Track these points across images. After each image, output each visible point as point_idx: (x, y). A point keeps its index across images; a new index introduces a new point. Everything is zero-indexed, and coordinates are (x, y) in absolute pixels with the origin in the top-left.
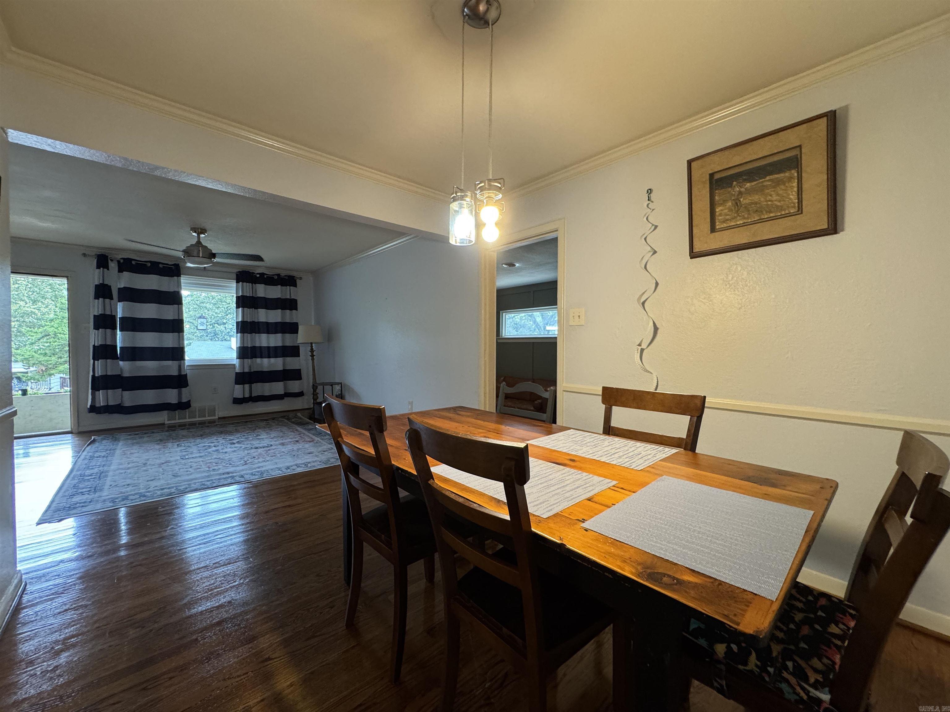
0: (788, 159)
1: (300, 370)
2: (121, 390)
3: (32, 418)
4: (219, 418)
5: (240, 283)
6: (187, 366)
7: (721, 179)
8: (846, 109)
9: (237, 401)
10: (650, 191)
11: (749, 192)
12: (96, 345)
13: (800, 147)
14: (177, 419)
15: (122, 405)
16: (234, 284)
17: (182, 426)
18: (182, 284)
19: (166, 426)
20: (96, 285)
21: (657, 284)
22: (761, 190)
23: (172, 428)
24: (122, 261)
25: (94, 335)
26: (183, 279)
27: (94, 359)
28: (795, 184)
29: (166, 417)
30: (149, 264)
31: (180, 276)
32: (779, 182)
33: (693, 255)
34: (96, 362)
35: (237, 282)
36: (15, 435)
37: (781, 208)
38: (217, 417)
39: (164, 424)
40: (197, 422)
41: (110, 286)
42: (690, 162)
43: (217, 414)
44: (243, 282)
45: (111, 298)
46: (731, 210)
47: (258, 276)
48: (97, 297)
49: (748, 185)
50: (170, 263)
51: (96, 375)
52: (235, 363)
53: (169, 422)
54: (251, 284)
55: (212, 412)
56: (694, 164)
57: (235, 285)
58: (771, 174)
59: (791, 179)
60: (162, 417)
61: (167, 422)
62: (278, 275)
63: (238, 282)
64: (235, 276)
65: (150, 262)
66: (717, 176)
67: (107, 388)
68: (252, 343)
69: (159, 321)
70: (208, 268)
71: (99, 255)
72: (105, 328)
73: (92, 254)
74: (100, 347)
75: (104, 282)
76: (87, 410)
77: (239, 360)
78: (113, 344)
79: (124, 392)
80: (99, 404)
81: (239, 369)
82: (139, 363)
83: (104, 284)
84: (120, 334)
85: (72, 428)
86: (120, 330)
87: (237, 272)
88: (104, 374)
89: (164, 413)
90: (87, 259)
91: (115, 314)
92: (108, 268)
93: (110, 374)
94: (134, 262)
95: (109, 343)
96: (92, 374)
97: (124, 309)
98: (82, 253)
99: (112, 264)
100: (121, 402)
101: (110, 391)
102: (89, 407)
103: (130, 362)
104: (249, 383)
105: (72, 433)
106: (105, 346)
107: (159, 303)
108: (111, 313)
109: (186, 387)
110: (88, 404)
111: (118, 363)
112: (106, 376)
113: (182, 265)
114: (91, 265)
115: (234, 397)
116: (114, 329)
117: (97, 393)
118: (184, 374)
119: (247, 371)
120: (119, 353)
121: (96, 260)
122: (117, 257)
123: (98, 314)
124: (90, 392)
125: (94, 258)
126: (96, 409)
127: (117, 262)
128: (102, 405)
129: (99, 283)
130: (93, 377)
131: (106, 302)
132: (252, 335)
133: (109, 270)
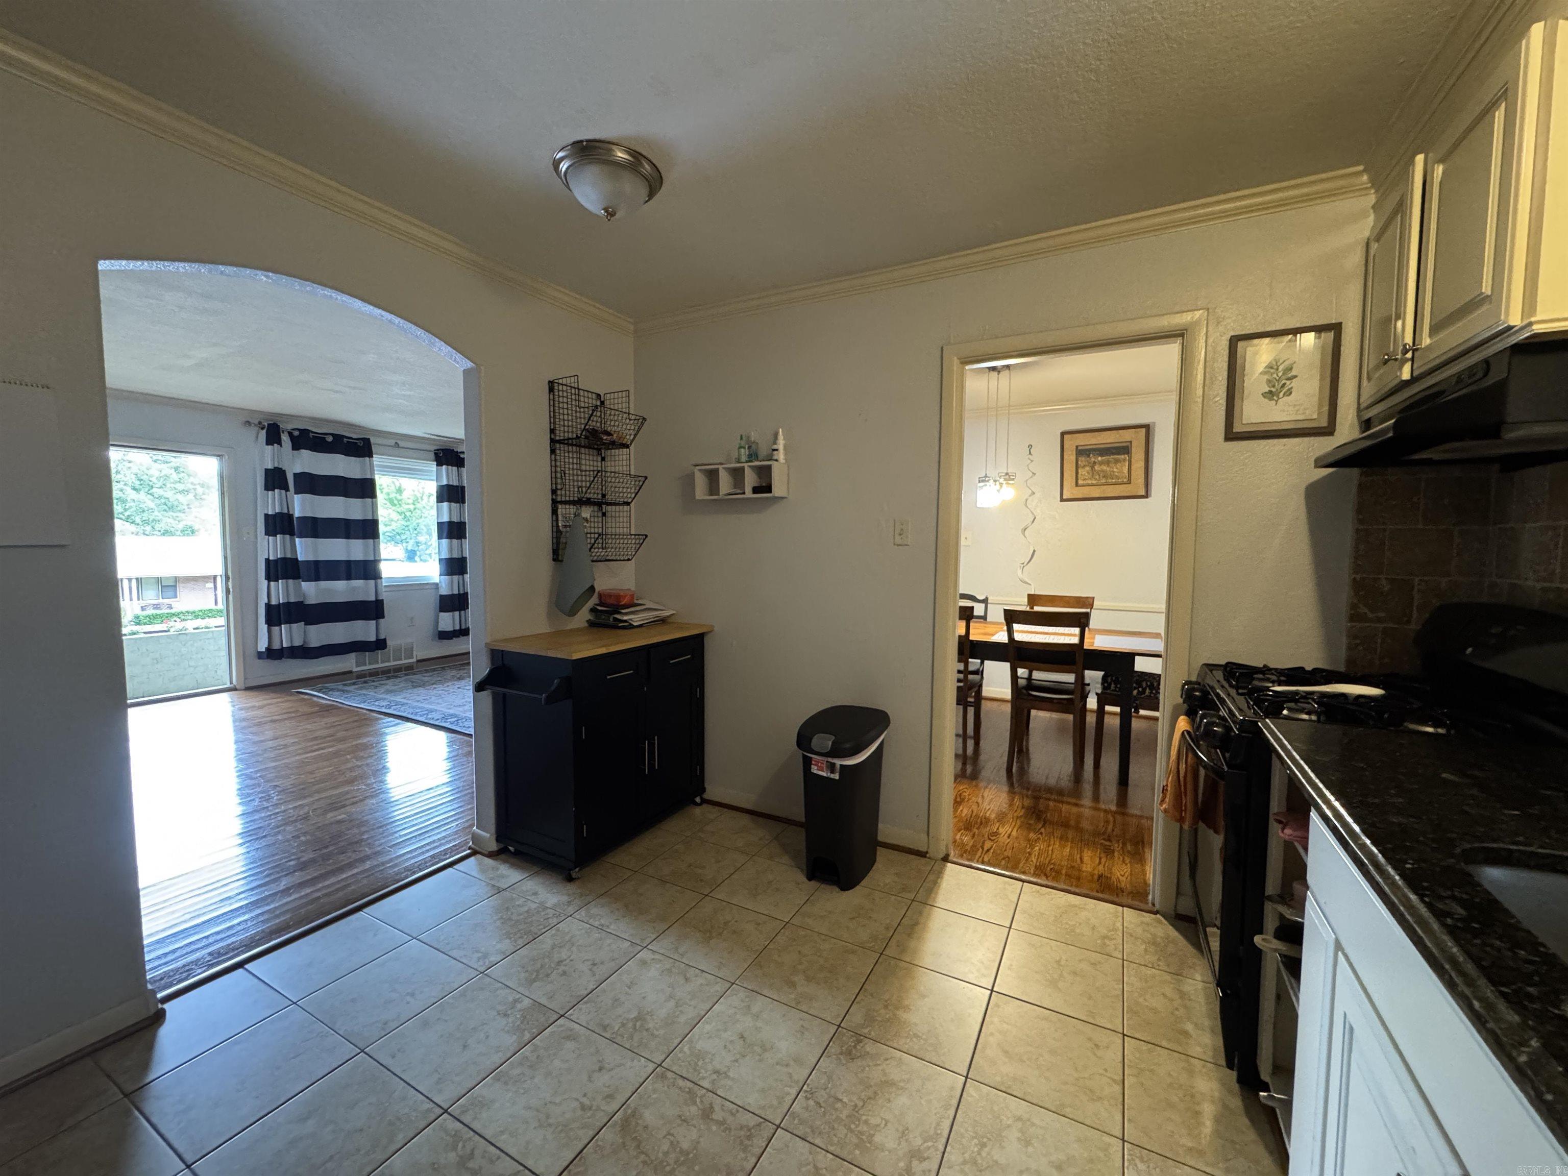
0: (1123, 447)
2: (303, 623)
4: (418, 661)
5: (445, 466)
6: (386, 586)
7: (1083, 450)
8: (1154, 423)
9: (444, 636)
10: (1030, 446)
11: (1101, 463)
12: (271, 559)
13: (1131, 442)
14: (367, 662)
15: (306, 646)
16: (433, 466)
17: (374, 674)
18: (375, 468)
19: (354, 674)
20: (267, 471)
21: (1035, 518)
22: (1108, 463)
23: (361, 676)
24: (296, 433)
25: (267, 543)
26: (377, 459)
27: (269, 579)
28: (1127, 464)
29: (354, 661)
30: (330, 439)
31: (372, 457)
32: (1117, 461)
33: (1062, 500)
34: (272, 583)
35: (437, 465)
36: (129, 702)
37: (1117, 477)
38: (414, 660)
39: (351, 672)
40: (391, 668)
41: (284, 471)
42: (1063, 434)
43: (415, 656)
44: (449, 465)
45: (287, 489)
46: (1088, 473)
47: (462, 457)
48: (269, 487)
49: (1100, 458)
50: (355, 436)
51: (274, 602)
52: (438, 581)
53: (359, 669)
54: (455, 468)
55: (409, 652)
56: (1066, 437)
57: (435, 470)
58: (1114, 454)
59: (1124, 460)
60: (349, 662)
61: (355, 669)
63: (440, 464)
64: (432, 456)
65: (333, 434)
66: (1080, 448)
67: (289, 621)
68: (460, 553)
69: (347, 522)
70: (401, 444)
71: (268, 424)
72: (283, 533)
73: (260, 423)
74: (276, 561)
75: (276, 465)
76: (260, 655)
77: (446, 577)
78: (294, 557)
79: (308, 626)
80: (276, 646)
81: (444, 591)
82: (324, 584)
83: (276, 468)
84: (301, 542)
85: (235, 682)
86: (300, 536)
87: (438, 450)
88: (281, 602)
89: (353, 655)
90: (253, 430)
91: (291, 513)
92: (280, 443)
93: (292, 600)
94: (311, 435)
95: (289, 556)
96: (266, 601)
97: (303, 505)
98: (245, 420)
99: (285, 438)
100: (304, 642)
101: (294, 626)
102: (263, 650)
103: (313, 583)
104: (460, 610)
105: (234, 689)
106: (284, 560)
107: (346, 496)
108: (285, 511)
109: (383, 617)
110: (262, 646)
111: (301, 585)
112: (288, 605)
113: (372, 440)
114: (257, 437)
115: (440, 630)
116: (292, 534)
117: (275, 629)
118: (380, 598)
119: (456, 592)
120: (303, 570)
121: (265, 431)
122: (289, 427)
123: (270, 513)
124: (263, 627)
125: (263, 429)
126: (272, 654)
127: (290, 434)
128: (285, 645)
129: (270, 467)
130: (268, 606)
131: (280, 494)
132: (459, 540)
133: (281, 446)
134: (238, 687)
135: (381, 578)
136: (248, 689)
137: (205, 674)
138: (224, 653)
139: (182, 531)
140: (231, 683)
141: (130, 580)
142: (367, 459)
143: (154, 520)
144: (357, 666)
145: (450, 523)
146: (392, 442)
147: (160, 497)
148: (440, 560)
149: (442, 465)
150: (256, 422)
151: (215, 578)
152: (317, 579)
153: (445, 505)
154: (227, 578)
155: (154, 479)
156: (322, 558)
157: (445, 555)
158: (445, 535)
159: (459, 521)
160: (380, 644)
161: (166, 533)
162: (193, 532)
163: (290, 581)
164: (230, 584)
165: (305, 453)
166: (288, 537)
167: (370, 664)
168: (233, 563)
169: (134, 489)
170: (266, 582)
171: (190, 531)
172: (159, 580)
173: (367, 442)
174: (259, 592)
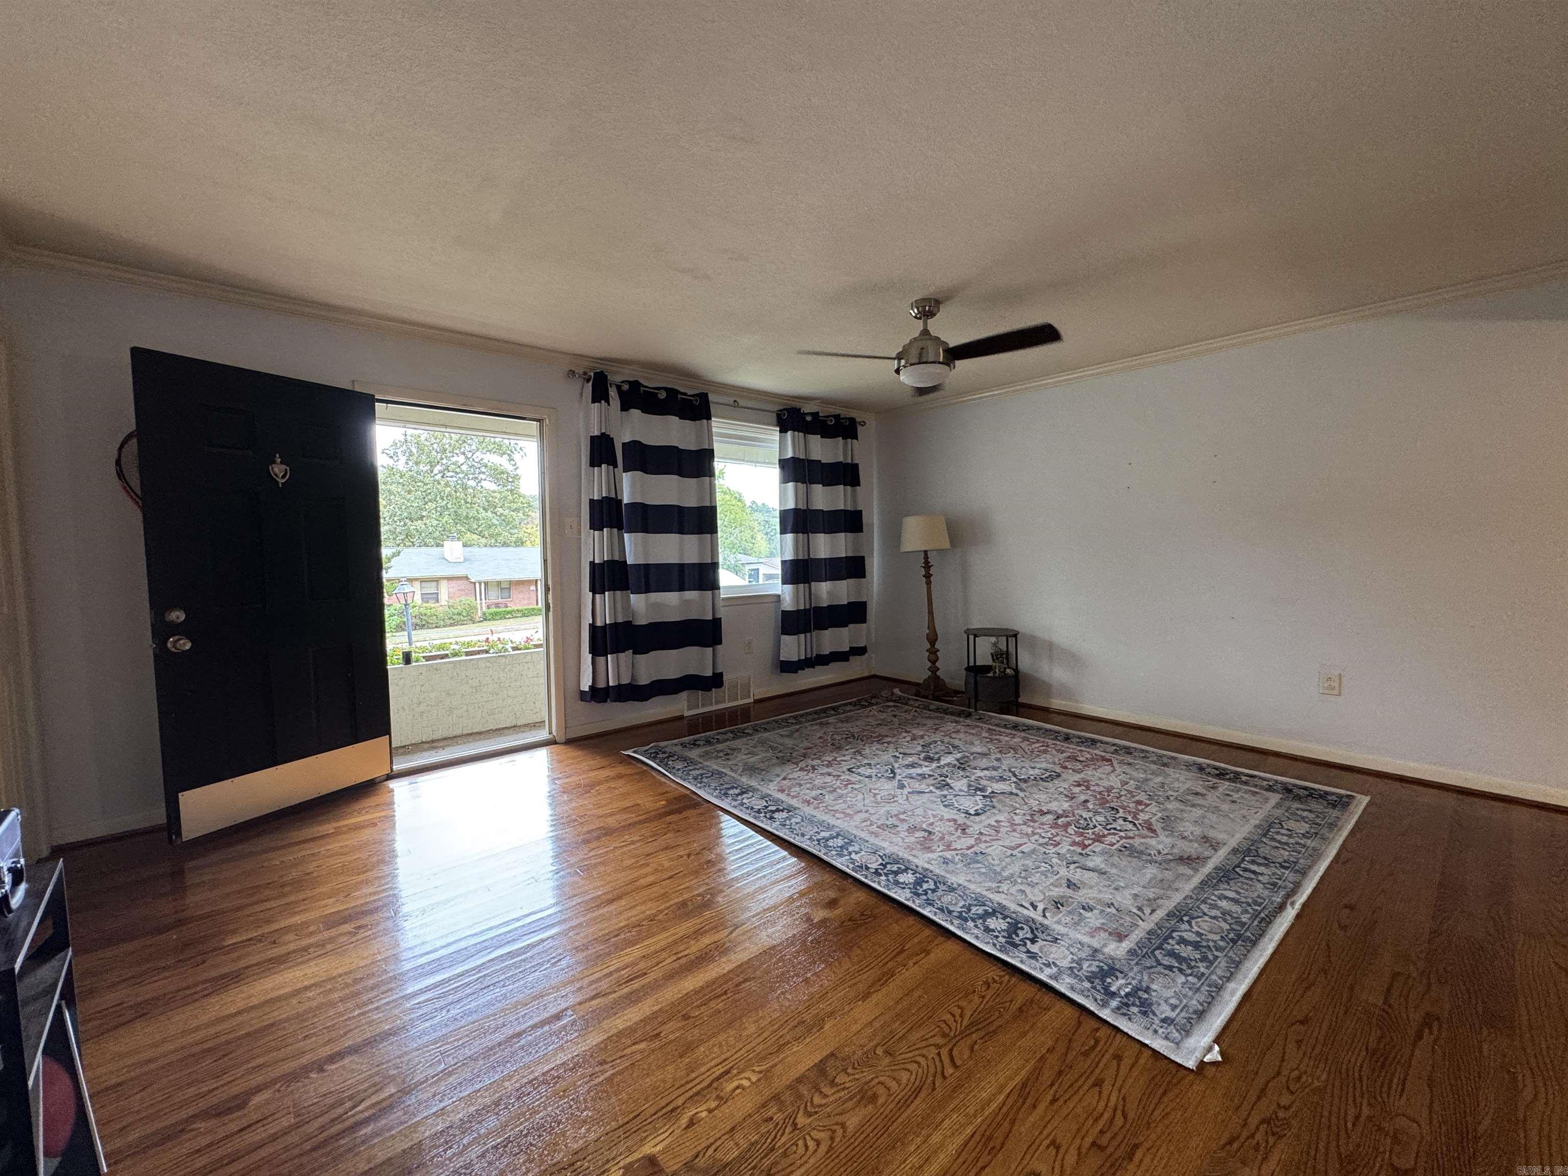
1: (865, 603)
2: (631, 651)
3: (422, 708)
4: (757, 702)
5: (789, 433)
6: (724, 600)
9: (788, 667)
12: (596, 562)
14: (700, 704)
15: (635, 683)
16: (774, 434)
18: (714, 436)
19: (687, 721)
20: (593, 438)
23: (694, 724)
24: (626, 387)
25: (592, 539)
26: (718, 425)
27: (593, 590)
29: (685, 704)
30: (663, 395)
31: (710, 419)
34: (597, 596)
35: (781, 432)
38: (752, 700)
39: (681, 718)
40: (726, 711)
41: (612, 439)
43: (752, 696)
44: (794, 431)
45: (615, 466)
47: (809, 418)
48: (595, 462)
50: (690, 392)
51: (599, 623)
52: (779, 592)
53: (690, 713)
54: (801, 434)
55: (746, 689)
57: (777, 438)
60: (680, 705)
61: (687, 713)
62: (837, 417)
63: (783, 431)
64: (774, 418)
65: (665, 389)
67: (617, 650)
68: (806, 553)
69: (680, 510)
70: (742, 403)
71: (595, 373)
72: (611, 526)
73: (585, 373)
74: (602, 565)
75: (603, 431)
76: (583, 695)
77: (790, 586)
78: (622, 560)
79: (638, 656)
80: (601, 684)
81: (788, 604)
82: (655, 597)
83: (603, 434)
84: (630, 538)
85: (554, 733)
86: (630, 531)
87: (780, 411)
88: (608, 622)
89: (684, 695)
90: (577, 383)
91: (619, 498)
92: (608, 402)
93: (620, 620)
94: (642, 388)
95: (617, 558)
96: (591, 622)
97: (633, 486)
98: (567, 370)
99: (613, 393)
100: (633, 677)
101: (622, 655)
102: (587, 689)
103: (643, 595)
104: (805, 632)
105: (555, 743)
106: (611, 563)
107: (681, 475)
108: (613, 496)
109: (721, 643)
110: (586, 684)
111: (629, 597)
112: (615, 626)
113: (711, 397)
114: (581, 394)
115: (781, 659)
116: (620, 528)
117: (601, 660)
118: (718, 616)
119: (802, 608)
120: (632, 579)
121: (591, 383)
122: (618, 379)
123: (596, 498)
124: (587, 657)
125: (588, 381)
126: (598, 694)
127: (619, 388)
128: (611, 684)
129: (596, 433)
130: (593, 628)
131: (608, 472)
132: (806, 535)
133: (609, 405)
134: (558, 739)
135: (719, 588)
136: (569, 742)
137: (523, 706)
138: (543, 680)
139: (515, 543)
140: (550, 733)
141: (480, 583)
142: (705, 421)
143: (497, 534)
144: (689, 709)
145: (796, 511)
146: (730, 400)
147: (501, 515)
148: (784, 563)
149: (786, 432)
150: (581, 372)
151: (536, 581)
152: (647, 590)
153: (791, 485)
154: (547, 589)
155: (496, 500)
156: (652, 561)
157: (789, 556)
158: (789, 528)
159: (805, 508)
160: (716, 681)
161: (505, 545)
162: (522, 543)
163: (618, 593)
164: (550, 597)
165: (635, 413)
166: (615, 530)
167: (703, 705)
168: (553, 568)
169: (484, 509)
170: (591, 594)
171: (520, 543)
172: (499, 583)
173: (704, 397)
174: (583, 606)
